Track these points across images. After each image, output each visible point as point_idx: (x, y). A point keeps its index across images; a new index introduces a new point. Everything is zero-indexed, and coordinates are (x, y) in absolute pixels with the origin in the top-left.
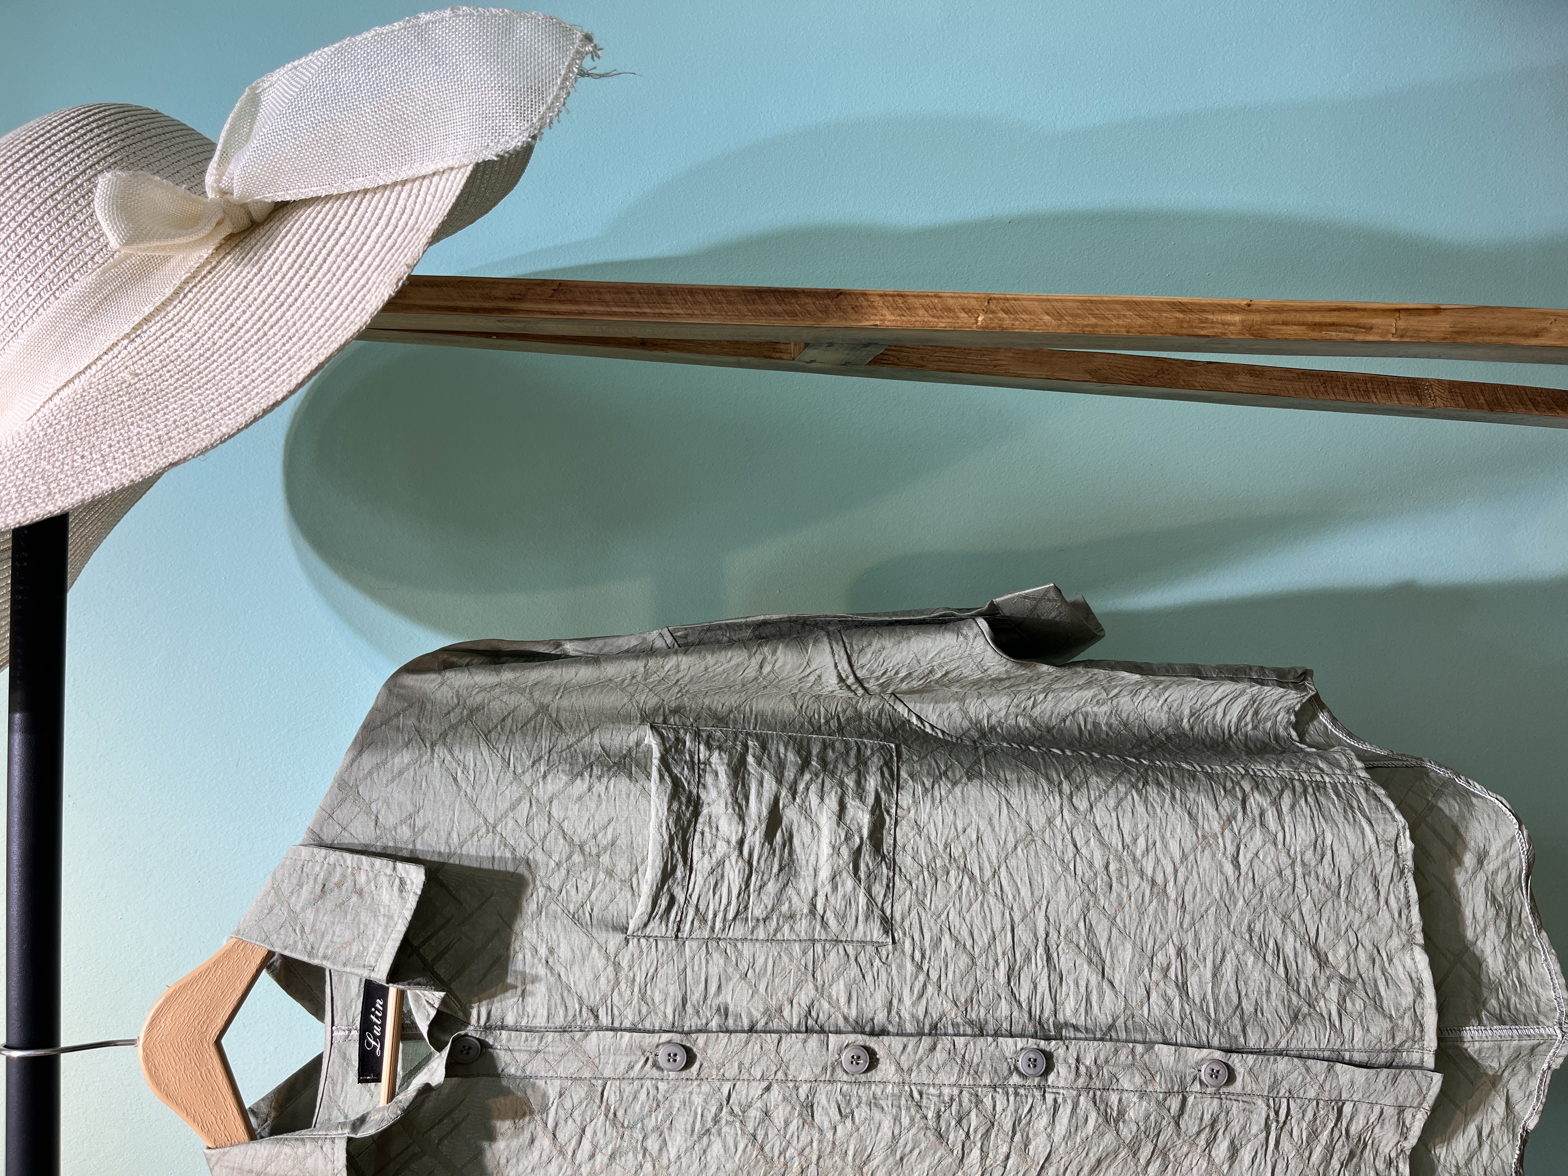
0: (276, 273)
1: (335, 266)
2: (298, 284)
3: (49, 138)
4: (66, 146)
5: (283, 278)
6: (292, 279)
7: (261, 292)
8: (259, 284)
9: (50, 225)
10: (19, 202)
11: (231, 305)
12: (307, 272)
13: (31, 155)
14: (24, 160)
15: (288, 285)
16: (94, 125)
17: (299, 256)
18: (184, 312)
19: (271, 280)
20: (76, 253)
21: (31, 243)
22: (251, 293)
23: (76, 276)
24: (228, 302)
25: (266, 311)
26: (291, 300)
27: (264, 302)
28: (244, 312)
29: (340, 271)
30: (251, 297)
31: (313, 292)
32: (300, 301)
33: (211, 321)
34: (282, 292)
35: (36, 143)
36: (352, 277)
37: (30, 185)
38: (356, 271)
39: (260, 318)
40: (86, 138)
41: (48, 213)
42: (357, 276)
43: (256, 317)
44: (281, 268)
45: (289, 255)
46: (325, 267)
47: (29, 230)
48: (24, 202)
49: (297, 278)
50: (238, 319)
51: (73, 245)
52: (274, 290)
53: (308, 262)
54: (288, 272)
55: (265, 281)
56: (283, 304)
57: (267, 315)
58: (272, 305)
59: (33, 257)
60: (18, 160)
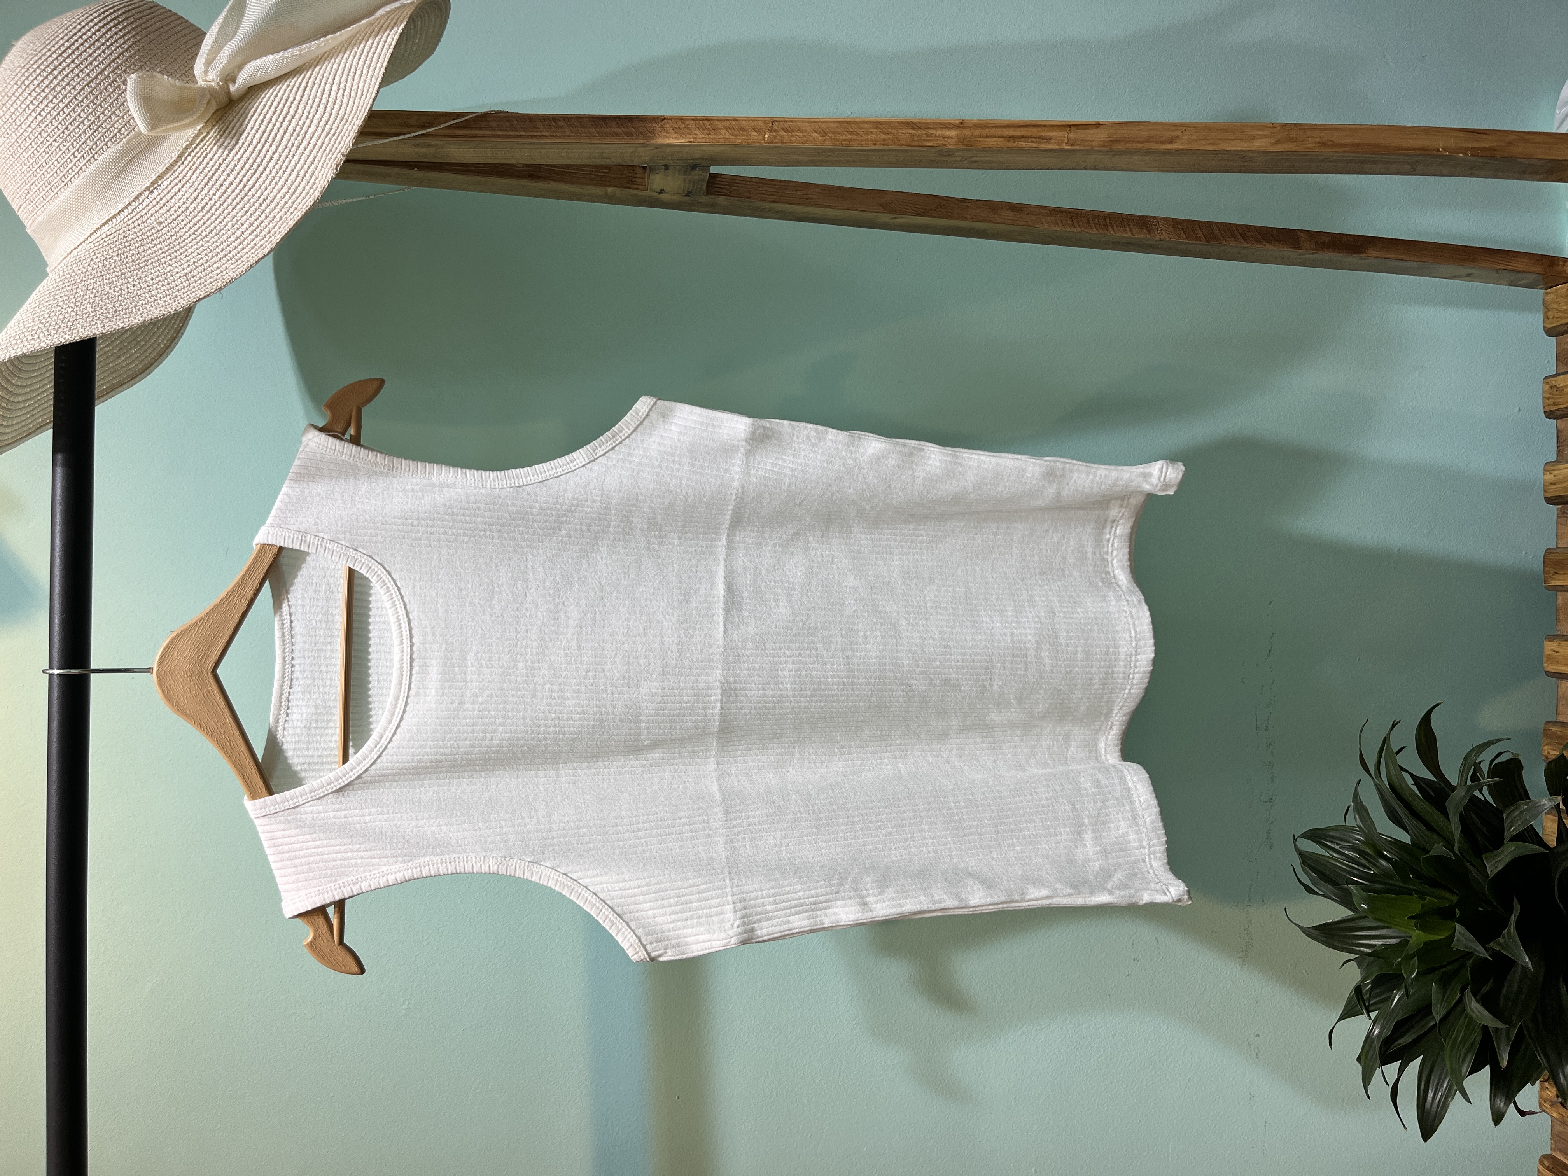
20: (108, 127)
21: (75, 119)
23: (109, 144)
37: (71, 76)
47: (74, 109)
51: (105, 121)
59: (77, 130)
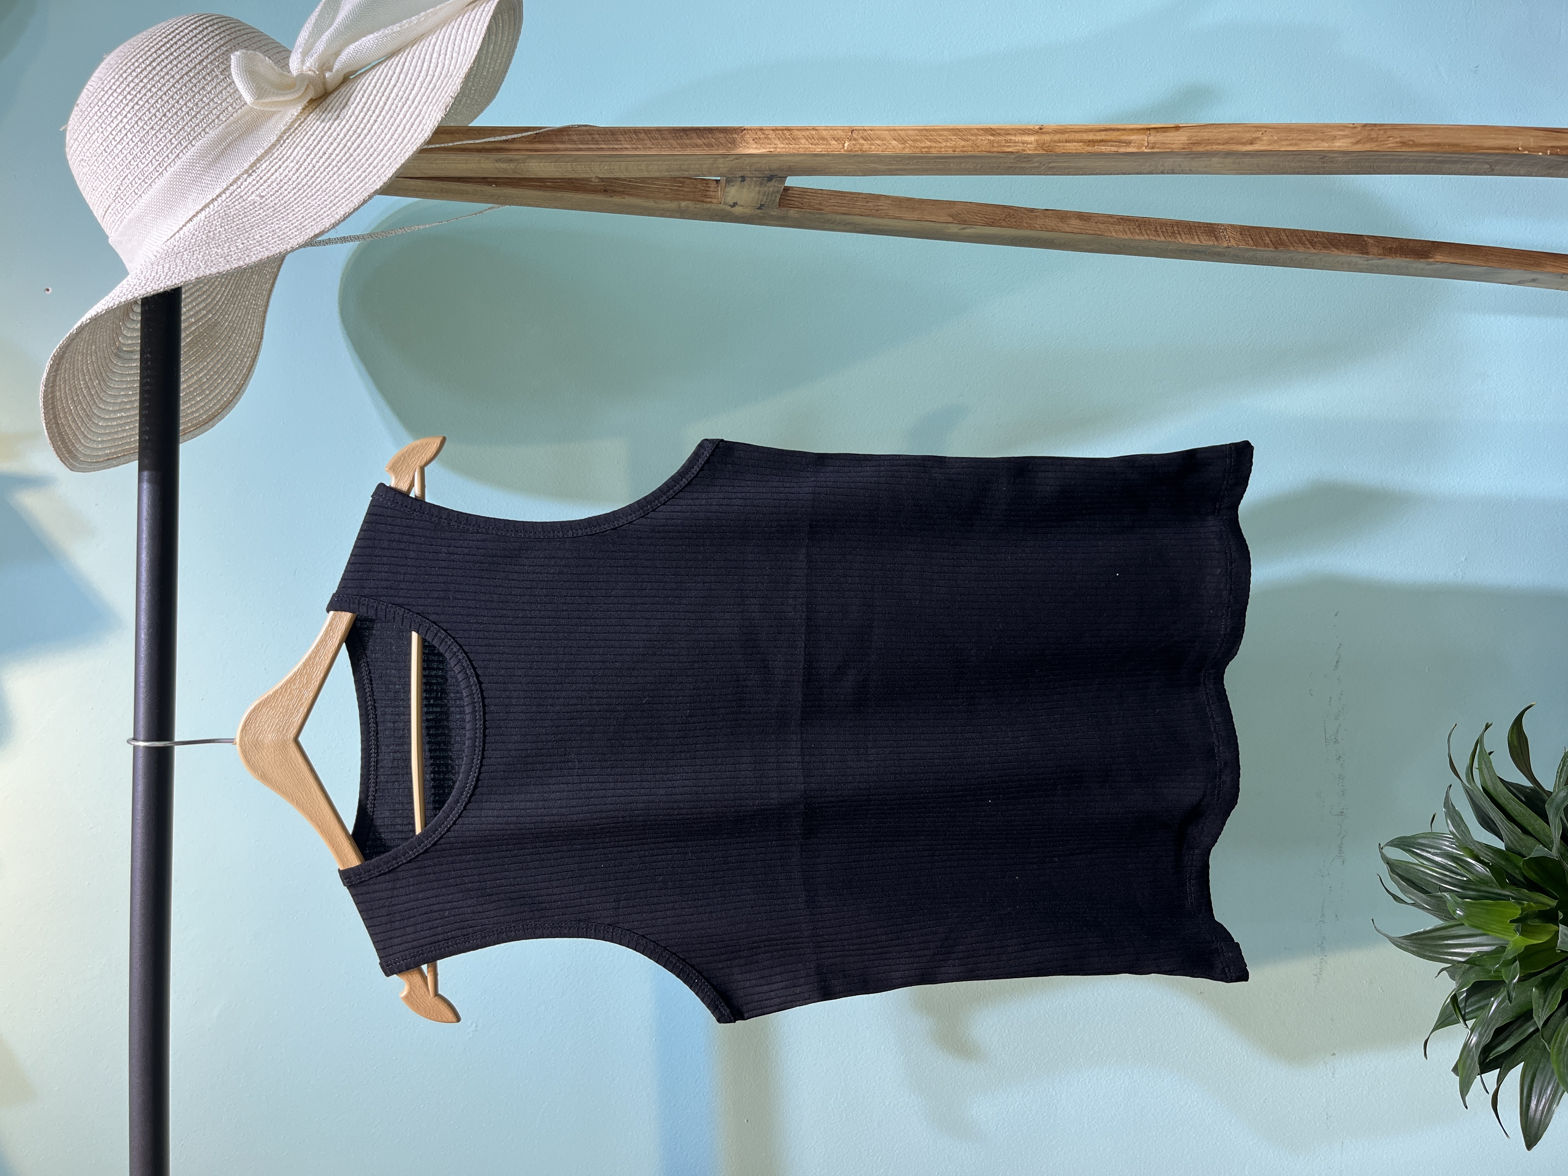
0: (351, 117)
1: (394, 107)
2: (368, 122)
3: (179, 34)
4: (191, 39)
5: (357, 119)
6: (363, 118)
7: (342, 130)
8: (339, 125)
9: (186, 93)
10: (163, 77)
11: (321, 141)
12: (374, 112)
13: (168, 46)
14: (164, 49)
15: (361, 122)
16: (207, 24)
17: (365, 104)
18: (285, 151)
19: (348, 121)
20: (206, 113)
21: (173, 106)
22: (335, 131)
23: (207, 130)
24: (319, 138)
25: (348, 141)
26: (365, 131)
27: (345, 136)
28: (332, 144)
29: (398, 109)
30: (335, 134)
31: (381, 124)
32: (372, 132)
33: (308, 152)
34: (358, 127)
35: (170, 37)
36: (408, 111)
37: (169, 67)
38: (410, 107)
39: (345, 146)
40: (205, 33)
41: (185, 85)
42: (411, 110)
43: (341, 146)
44: (353, 113)
45: (358, 104)
46: (386, 108)
47: (172, 97)
48: (167, 77)
49: (367, 117)
50: (328, 148)
51: (204, 107)
52: (351, 127)
53: (373, 107)
54: (359, 115)
55: (344, 123)
56: (360, 135)
57: (349, 144)
58: (352, 136)
59: (175, 117)
60: (159, 49)
